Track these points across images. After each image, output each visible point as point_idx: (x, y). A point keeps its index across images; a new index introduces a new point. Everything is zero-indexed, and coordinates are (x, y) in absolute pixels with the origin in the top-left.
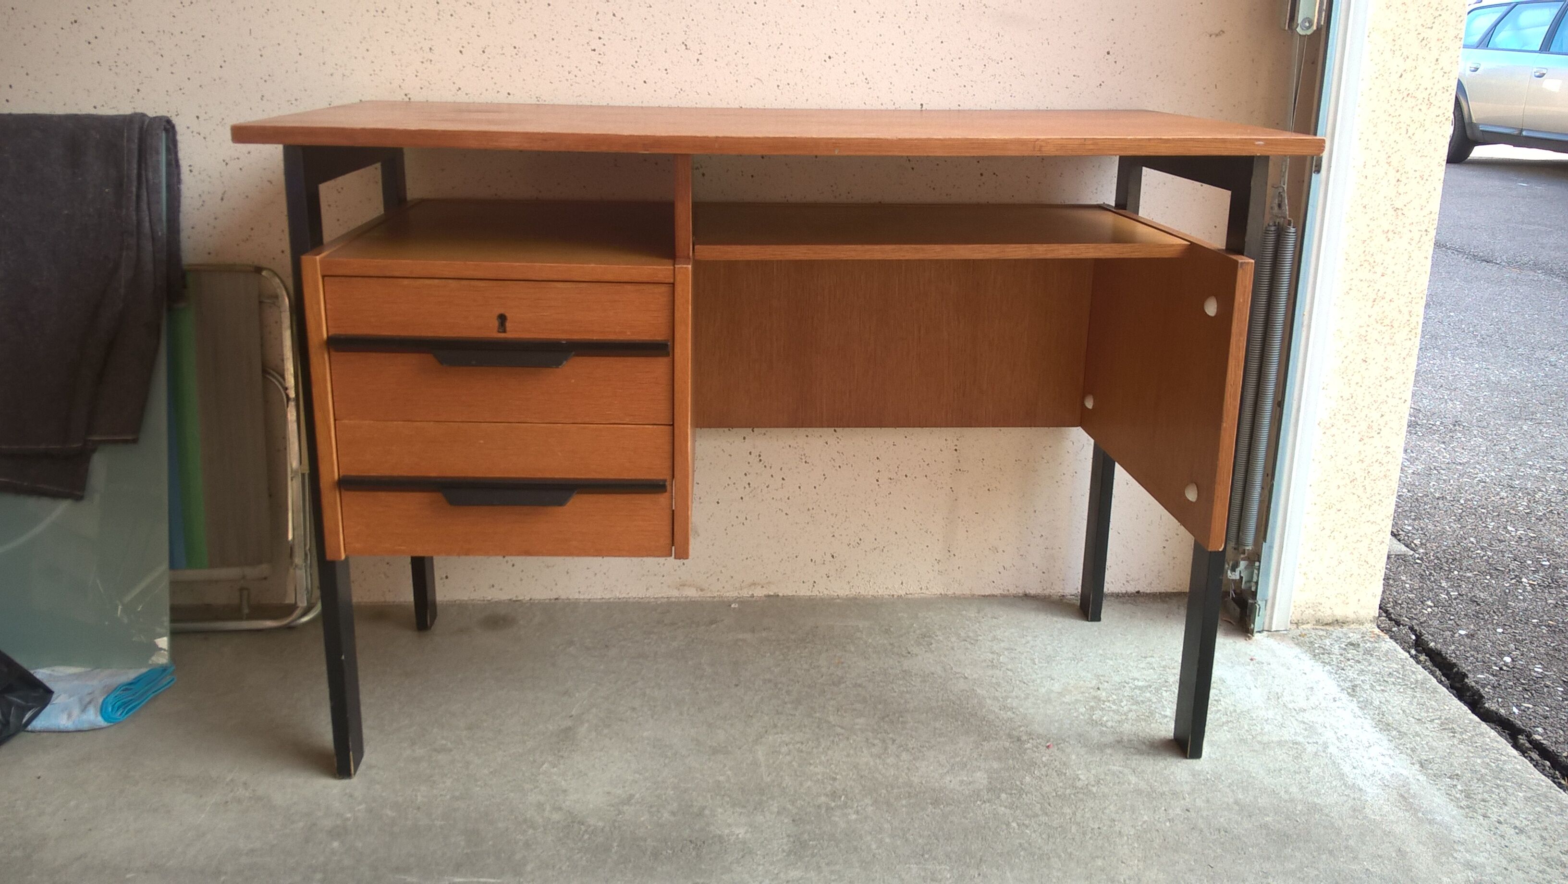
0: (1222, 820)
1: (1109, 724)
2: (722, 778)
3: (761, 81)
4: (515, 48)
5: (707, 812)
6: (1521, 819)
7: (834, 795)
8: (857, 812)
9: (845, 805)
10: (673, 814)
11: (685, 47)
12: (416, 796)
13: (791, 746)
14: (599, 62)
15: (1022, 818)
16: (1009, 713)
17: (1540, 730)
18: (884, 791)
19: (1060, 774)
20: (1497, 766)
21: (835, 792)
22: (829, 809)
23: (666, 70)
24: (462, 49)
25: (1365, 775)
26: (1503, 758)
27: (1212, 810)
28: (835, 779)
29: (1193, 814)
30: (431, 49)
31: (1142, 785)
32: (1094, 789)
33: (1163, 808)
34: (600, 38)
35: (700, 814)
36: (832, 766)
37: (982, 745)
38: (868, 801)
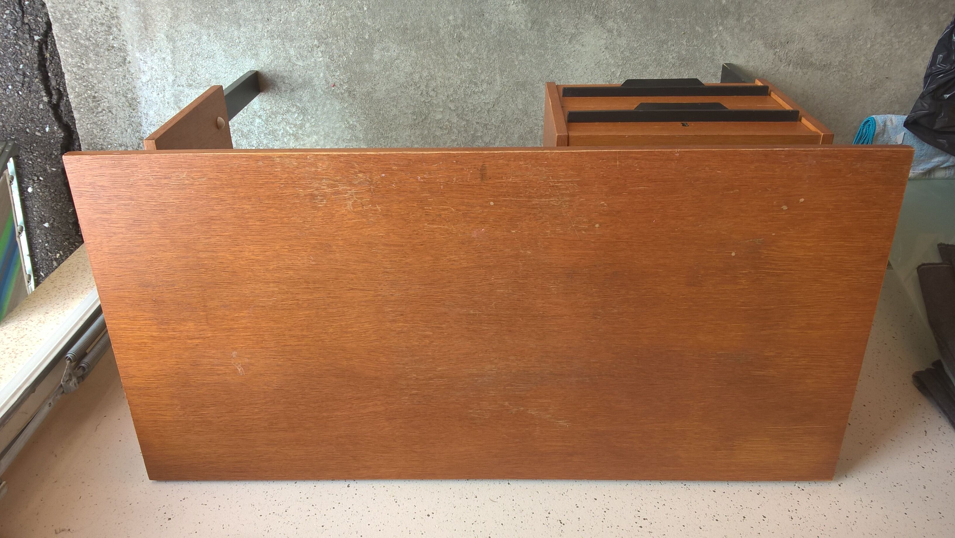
0: (252, 10)
1: (294, 110)
2: (521, 57)
3: (492, 501)
4: (717, 520)
5: (530, 25)
6: (89, 7)
7: (460, 39)
8: (449, 21)
9: (455, 27)
10: (548, 24)
11: (562, 521)
12: (687, 45)
13: (481, 90)
14: (639, 511)
15: (360, 14)
16: (351, 122)
17: (41, 106)
18: (432, 42)
19: (331, 57)
20: (82, 60)
21: (459, 42)
22: (463, 26)
23: (577, 507)
24: (764, 519)
25: (161, 51)
26: (75, 70)
27: (255, 20)
28: (458, 54)
29: (266, 16)
30: (792, 518)
31: (287, 45)
32: (316, 42)
33: (281, 22)
34: (641, 527)
35: (534, 22)
36: (459, 68)
37: (372, 88)
38: (442, 32)
